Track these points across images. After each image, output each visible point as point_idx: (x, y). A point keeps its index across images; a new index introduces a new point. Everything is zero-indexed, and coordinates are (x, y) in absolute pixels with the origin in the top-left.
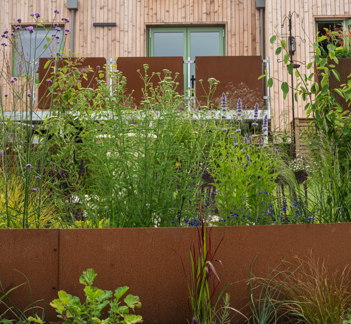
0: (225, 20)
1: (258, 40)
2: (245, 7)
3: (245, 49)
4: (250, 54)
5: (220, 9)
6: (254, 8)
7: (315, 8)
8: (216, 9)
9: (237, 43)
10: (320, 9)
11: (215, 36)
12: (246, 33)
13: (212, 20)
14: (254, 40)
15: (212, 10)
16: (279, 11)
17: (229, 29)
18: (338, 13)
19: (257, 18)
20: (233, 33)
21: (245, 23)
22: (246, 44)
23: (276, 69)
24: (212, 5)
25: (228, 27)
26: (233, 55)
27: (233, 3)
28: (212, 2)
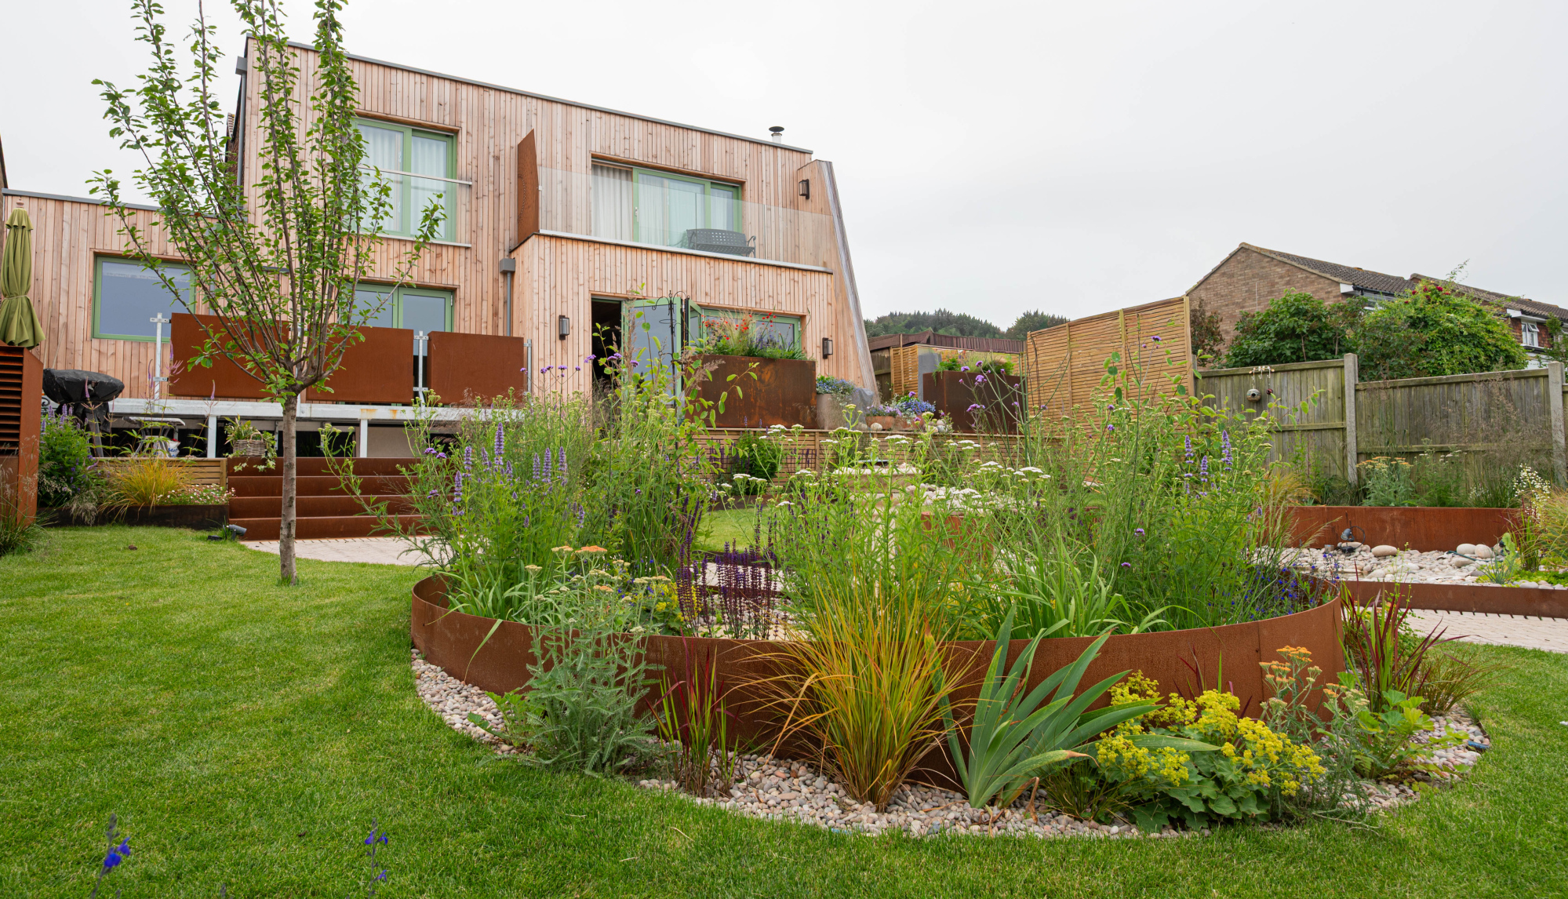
0: (456, 283)
1: (501, 314)
2: (485, 268)
3: (484, 325)
4: (490, 333)
5: (450, 266)
6: (496, 269)
7: (592, 281)
8: (445, 265)
9: (473, 315)
10: (597, 283)
11: (437, 302)
12: (485, 303)
13: (438, 281)
14: (496, 314)
15: (439, 267)
16: (547, 280)
17: (462, 296)
18: (619, 291)
19: (501, 284)
20: (467, 302)
21: (485, 289)
22: (484, 320)
23: (541, 356)
24: (439, 260)
25: (460, 293)
26: (467, 332)
27: (469, 261)
28: (439, 256)
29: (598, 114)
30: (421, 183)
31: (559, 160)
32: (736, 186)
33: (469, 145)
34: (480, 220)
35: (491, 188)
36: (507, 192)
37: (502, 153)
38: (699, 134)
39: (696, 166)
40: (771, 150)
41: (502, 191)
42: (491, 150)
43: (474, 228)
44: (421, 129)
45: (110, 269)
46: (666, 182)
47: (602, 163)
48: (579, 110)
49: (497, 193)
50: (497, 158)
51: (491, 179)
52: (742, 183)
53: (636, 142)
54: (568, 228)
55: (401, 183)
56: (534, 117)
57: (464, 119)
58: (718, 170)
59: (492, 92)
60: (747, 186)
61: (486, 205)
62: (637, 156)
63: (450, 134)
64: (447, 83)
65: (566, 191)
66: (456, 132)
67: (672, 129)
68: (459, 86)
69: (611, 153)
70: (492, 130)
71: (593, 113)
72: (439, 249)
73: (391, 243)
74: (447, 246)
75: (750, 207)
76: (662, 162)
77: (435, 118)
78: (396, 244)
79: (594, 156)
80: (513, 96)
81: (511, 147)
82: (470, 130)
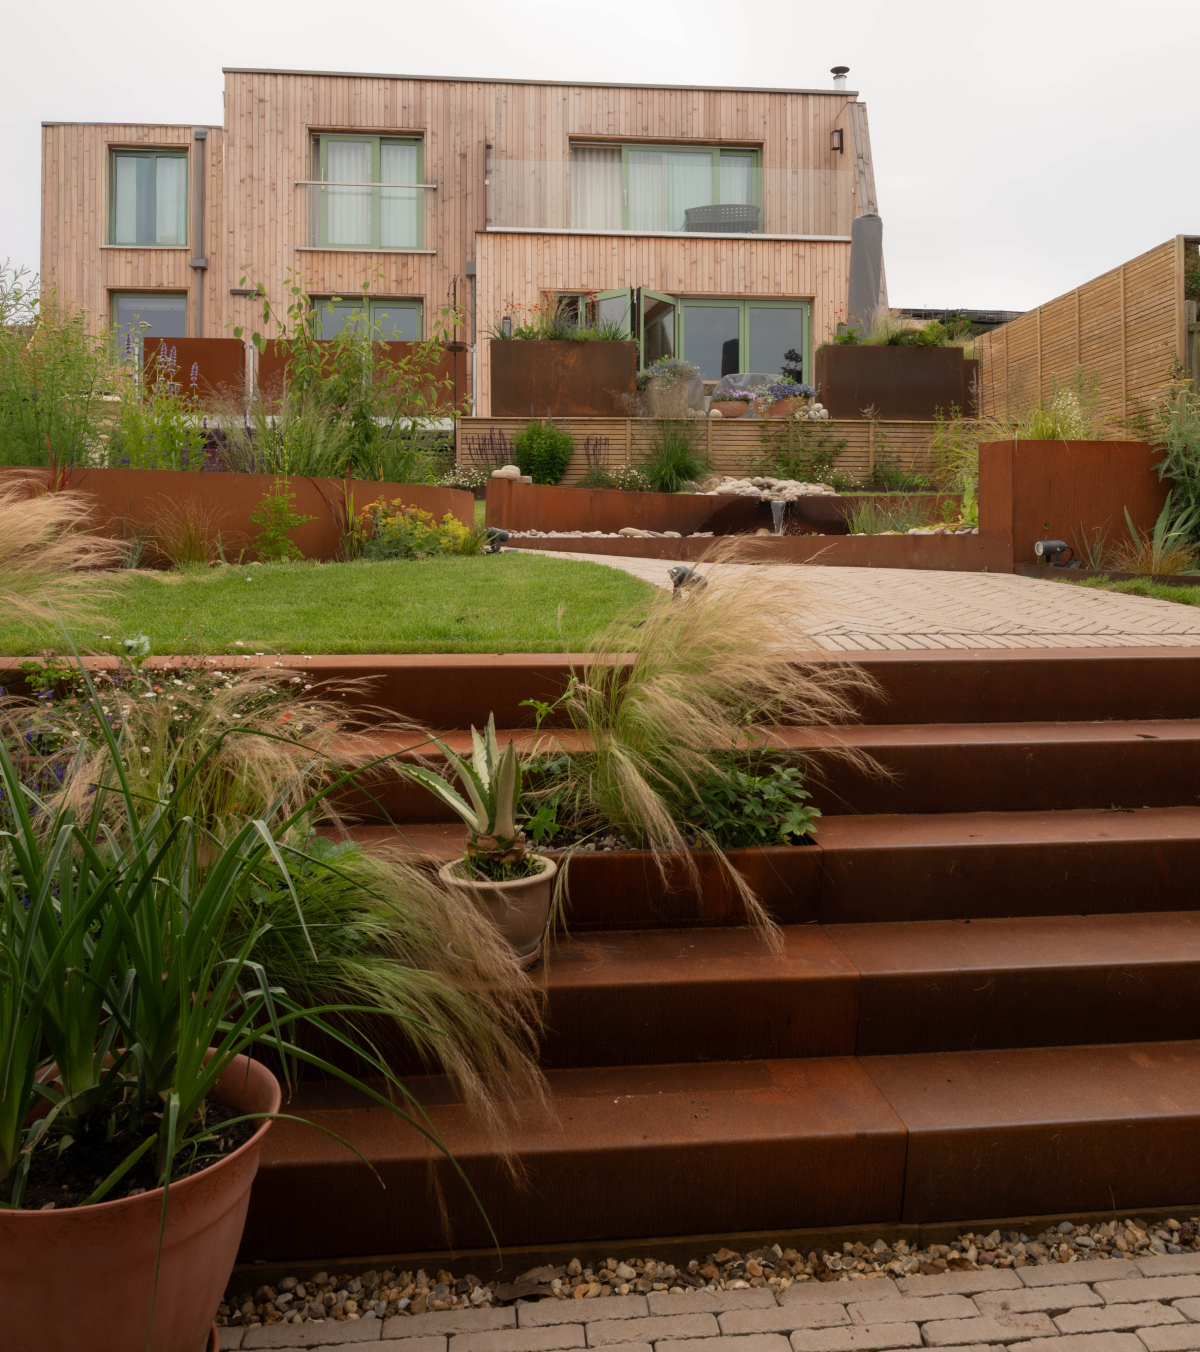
0: (423, 292)
1: (468, 321)
2: (452, 273)
5: (416, 274)
6: (463, 274)
8: (410, 275)
10: (547, 279)
11: (408, 314)
13: (405, 291)
14: (464, 321)
15: (405, 277)
16: (491, 280)
17: (429, 305)
19: (468, 290)
20: (434, 310)
23: (485, 361)
24: (405, 270)
25: (428, 302)
27: (435, 267)
28: (405, 265)
29: (577, 90)
30: (393, 192)
31: (532, 147)
32: (752, 149)
33: (435, 146)
34: (446, 224)
35: (458, 189)
36: (475, 190)
37: (469, 149)
38: (702, 94)
39: (699, 132)
40: (800, 99)
41: (469, 190)
42: (458, 148)
43: (440, 233)
44: (389, 137)
45: (126, 304)
46: (665, 156)
47: (582, 146)
48: (554, 89)
49: (464, 193)
50: (464, 156)
51: (458, 179)
52: (760, 145)
53: (622, 116)
54: (542, 222)
55: (370, 194)
56: (503, 105)
57: (428, 118)
58: (725, 134)
59: (458, 86)
60: (767, 148)
61: (452, 208)
62: (624, 130)
63: (415, 137)
64: (411, 84)
65: (540, 182)
66: (421, 134)
67: (668, 93)
68: (423, 85)
69: (593, 132)
70: (458, 126)
71: (571, 90)
72: (405, 258)
73: (358, 256)
74: (413, 254)
75: (771, 174)
76: (655, 133)
77: (400, 122)
78: (363, 257)
79: (571, 139)
80: (481, 86)
81: (479, 142)
82: (435, 131)
